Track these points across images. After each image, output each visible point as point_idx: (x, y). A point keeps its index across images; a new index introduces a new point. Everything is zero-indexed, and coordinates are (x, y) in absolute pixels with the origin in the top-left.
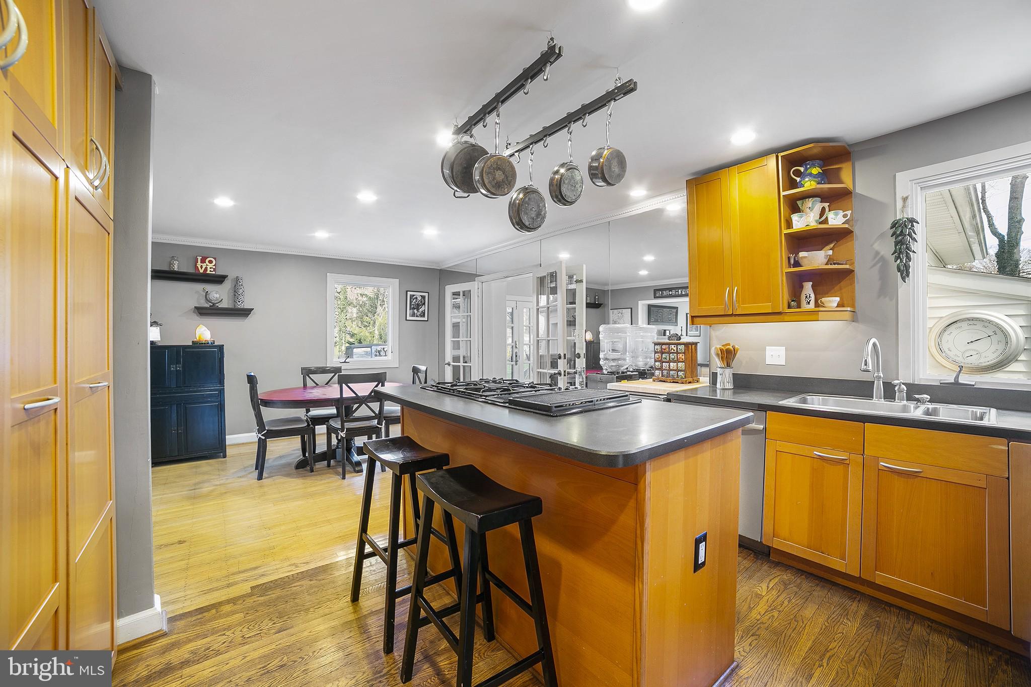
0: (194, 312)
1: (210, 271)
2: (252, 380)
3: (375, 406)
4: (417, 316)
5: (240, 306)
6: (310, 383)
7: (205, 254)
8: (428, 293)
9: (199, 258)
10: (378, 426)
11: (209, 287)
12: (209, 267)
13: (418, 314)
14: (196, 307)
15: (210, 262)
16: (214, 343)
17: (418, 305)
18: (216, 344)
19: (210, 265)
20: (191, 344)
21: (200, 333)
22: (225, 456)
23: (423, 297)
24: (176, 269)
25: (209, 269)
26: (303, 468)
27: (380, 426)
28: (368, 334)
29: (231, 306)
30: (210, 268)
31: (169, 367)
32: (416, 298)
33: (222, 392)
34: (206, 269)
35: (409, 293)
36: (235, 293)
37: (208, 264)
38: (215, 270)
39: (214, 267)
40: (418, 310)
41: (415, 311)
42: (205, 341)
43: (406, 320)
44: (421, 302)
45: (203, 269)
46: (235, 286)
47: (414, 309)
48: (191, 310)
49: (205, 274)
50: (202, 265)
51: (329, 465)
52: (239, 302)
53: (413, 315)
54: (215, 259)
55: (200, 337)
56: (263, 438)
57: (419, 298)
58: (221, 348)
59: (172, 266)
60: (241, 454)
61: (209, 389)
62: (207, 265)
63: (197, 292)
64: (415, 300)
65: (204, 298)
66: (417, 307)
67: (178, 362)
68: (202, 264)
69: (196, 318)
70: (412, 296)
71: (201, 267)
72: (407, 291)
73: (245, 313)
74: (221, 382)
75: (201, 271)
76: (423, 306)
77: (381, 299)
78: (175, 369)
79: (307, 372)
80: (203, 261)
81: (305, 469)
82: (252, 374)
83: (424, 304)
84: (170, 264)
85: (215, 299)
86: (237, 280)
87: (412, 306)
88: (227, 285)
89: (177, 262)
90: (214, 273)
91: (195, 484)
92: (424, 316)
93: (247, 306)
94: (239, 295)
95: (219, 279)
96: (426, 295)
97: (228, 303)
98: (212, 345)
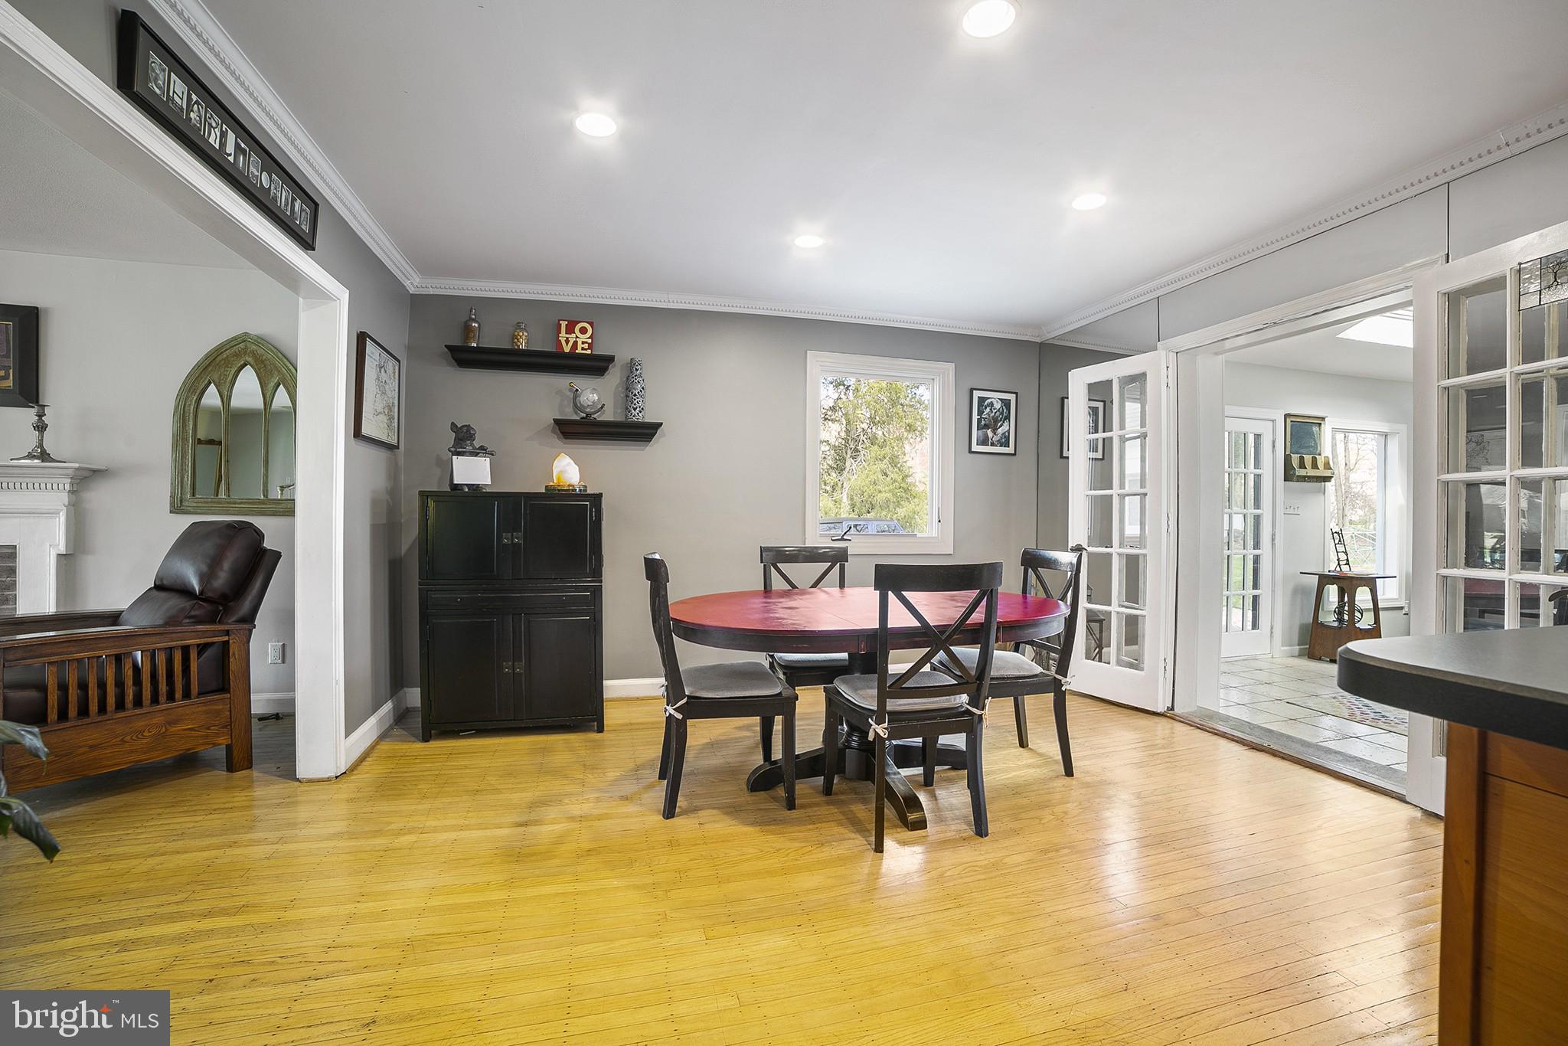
0: (553, 432)
1: (583, 349)
2: (655, 571)
3: (969, 653)
4: (993, 444)
5: (638, 417)
6: (777, 583)
7: (573, 315)
8: (1016, 394)
9: (564, 324)
10: (974, 710)
11: (580, 382)
12: (579, 341)
13: (996, 439)
14: (557, 422)
15: (583, 331)
16: (586, 491)
17: (996, 420)
18: (589, 492)
19: (583, 337)
20: (544, 491)
21: (559, 469)
22: (601, 729)
23: (1006, 403)
24: (523, 346)
25: (580, 345)
26: (766, 789)
27: (979, 712)
28: (831, 504)
29: (620, 418)
30: (583, 343)
31: (499, 538)
32: (991, 404)
33: (597, 592)
34: (575, 343)
35: (977, 394)
36: (628, 392)
37: (579, 335)
38: (591, 346)
39: (590, 341)
40: (994, 432)
41: (990, 433)
42: (569, 485)
43: (970, 451)
44: (1002, 413)
45: (570, 344)
46: (628, 379)
47: (986, 426)
48: (549, 426)
49: (573, 355)
50: (567, 338)
51: (828, 790)
52: (635, 409)
53: (984, 441)
54: (591, 324)
55: (559, 479)
56: (679, 716)
57: (998, 405)
58: (597, 499)
59: (516, 340)
60: (631, 724)
61: (574, 588)
62: (577, 337)
63: (559, 392)
64: (988, 409)
65: (572, 404)
66: (993, 424)
67: (516, 529)
68: (568, 336)
69: (557, 441)
70: (982, 400)
71: (567, 341)
72: (972, 390)
73: (644, 432)
74: (597, 574)
75: (567, 349)
76: (1006, 423)
77: (851, 446)
78: (510, 543)
79: (774, 557)
80: (570, 329)
81: (771, 792)
82: (657, 557)
83: (1008, 417)
84: (514, 338)
85: (590, 403)
86: (632, 366)
87: (983, 422)
88: (613, 377)
89: (526, 334)
90: (589, 352)
91: (534, 805)
92: (1007, 445)
93: (650, 418)
94: (635, 395)
95: (595, 365)
96: (1012, 397)
97: (615, 413)
98: (583, 495)
